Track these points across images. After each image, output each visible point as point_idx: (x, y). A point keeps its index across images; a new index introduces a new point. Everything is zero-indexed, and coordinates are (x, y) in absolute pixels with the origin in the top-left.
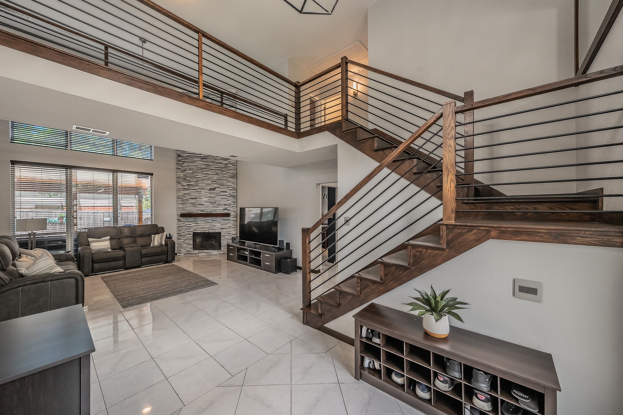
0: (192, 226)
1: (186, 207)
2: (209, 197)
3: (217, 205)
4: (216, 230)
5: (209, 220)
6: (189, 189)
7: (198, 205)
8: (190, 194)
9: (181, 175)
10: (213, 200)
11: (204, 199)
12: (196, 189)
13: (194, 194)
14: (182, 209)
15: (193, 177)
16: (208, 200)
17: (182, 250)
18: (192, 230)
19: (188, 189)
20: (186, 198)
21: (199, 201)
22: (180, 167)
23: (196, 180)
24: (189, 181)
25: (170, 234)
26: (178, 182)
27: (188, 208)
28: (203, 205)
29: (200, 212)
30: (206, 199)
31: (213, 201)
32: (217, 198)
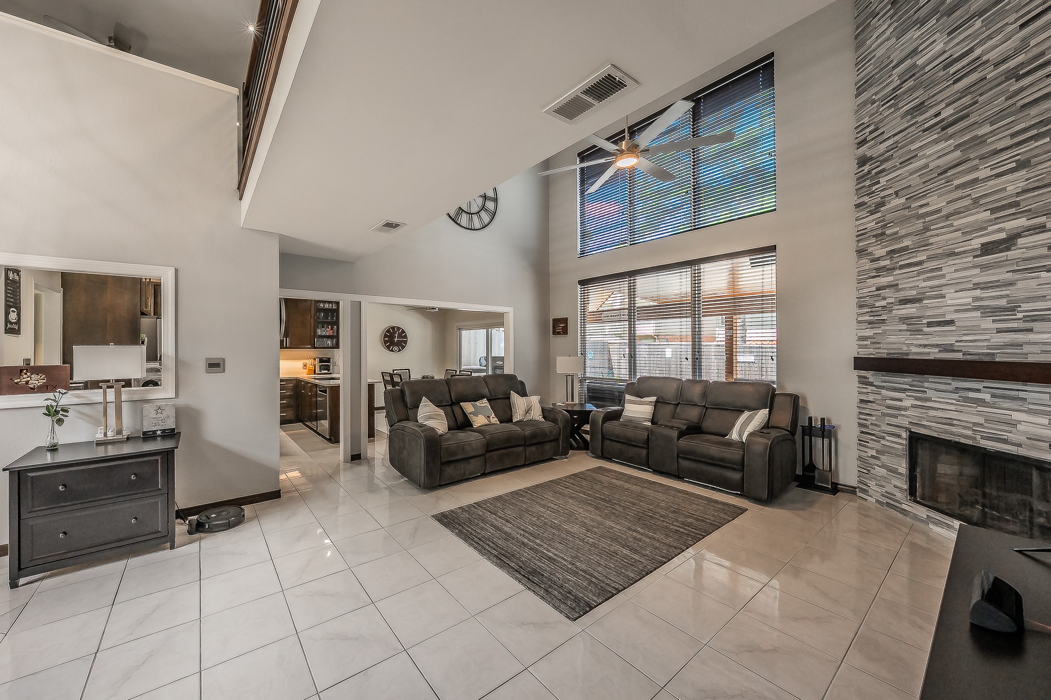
0: (906, 409)
1: (884, 333)
2: (977, 286)
3: (1026, 319)
4: (1020, 445)
5: (978, 391)
6: (894, 269)
7: (930, 324)
8: (897, 285)
9: (870, 223)
10: (1002, 297)
11: (954, 298)
12: (920, 263)
13: (911, 284)
14: (872, 343)
15: (909, 218)
16: (976, 299)
17: (872, 484)
18: (905, 422)
19: (889, 270)
20: (883, 303)
21: (931, 308)
22: (866, 199)
23: (919, 225)
24: (897, 238)
25: (823, 420)
26: (861, 252)
27: (893, 339)
28: (951, 322)
29: (935, 354)
30: (966, 298)
31: (1003, 303)
32: (1026, 286)
